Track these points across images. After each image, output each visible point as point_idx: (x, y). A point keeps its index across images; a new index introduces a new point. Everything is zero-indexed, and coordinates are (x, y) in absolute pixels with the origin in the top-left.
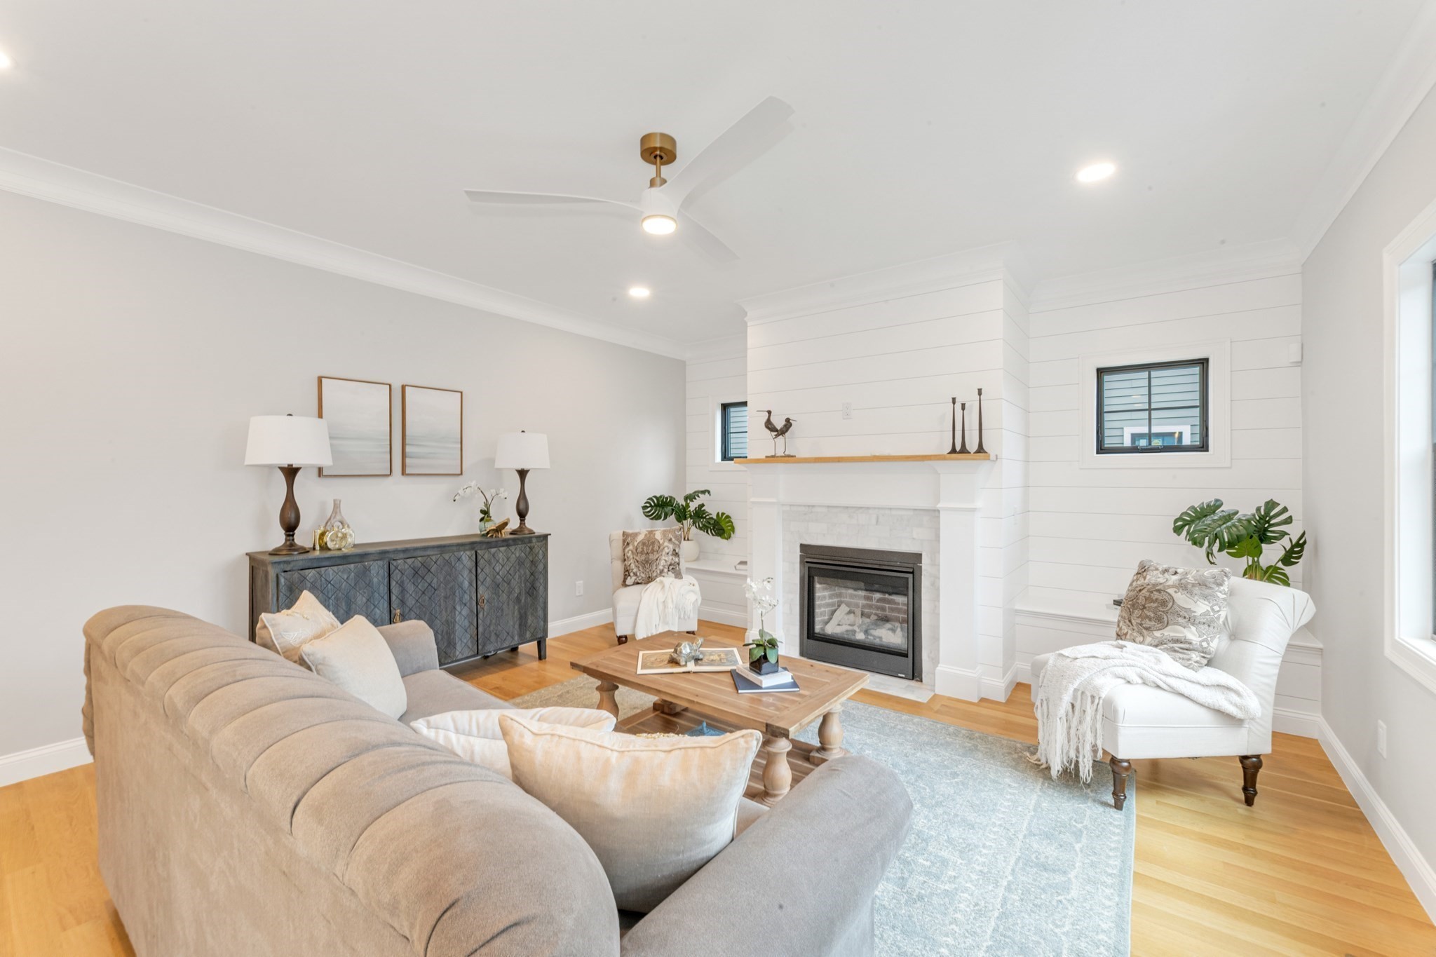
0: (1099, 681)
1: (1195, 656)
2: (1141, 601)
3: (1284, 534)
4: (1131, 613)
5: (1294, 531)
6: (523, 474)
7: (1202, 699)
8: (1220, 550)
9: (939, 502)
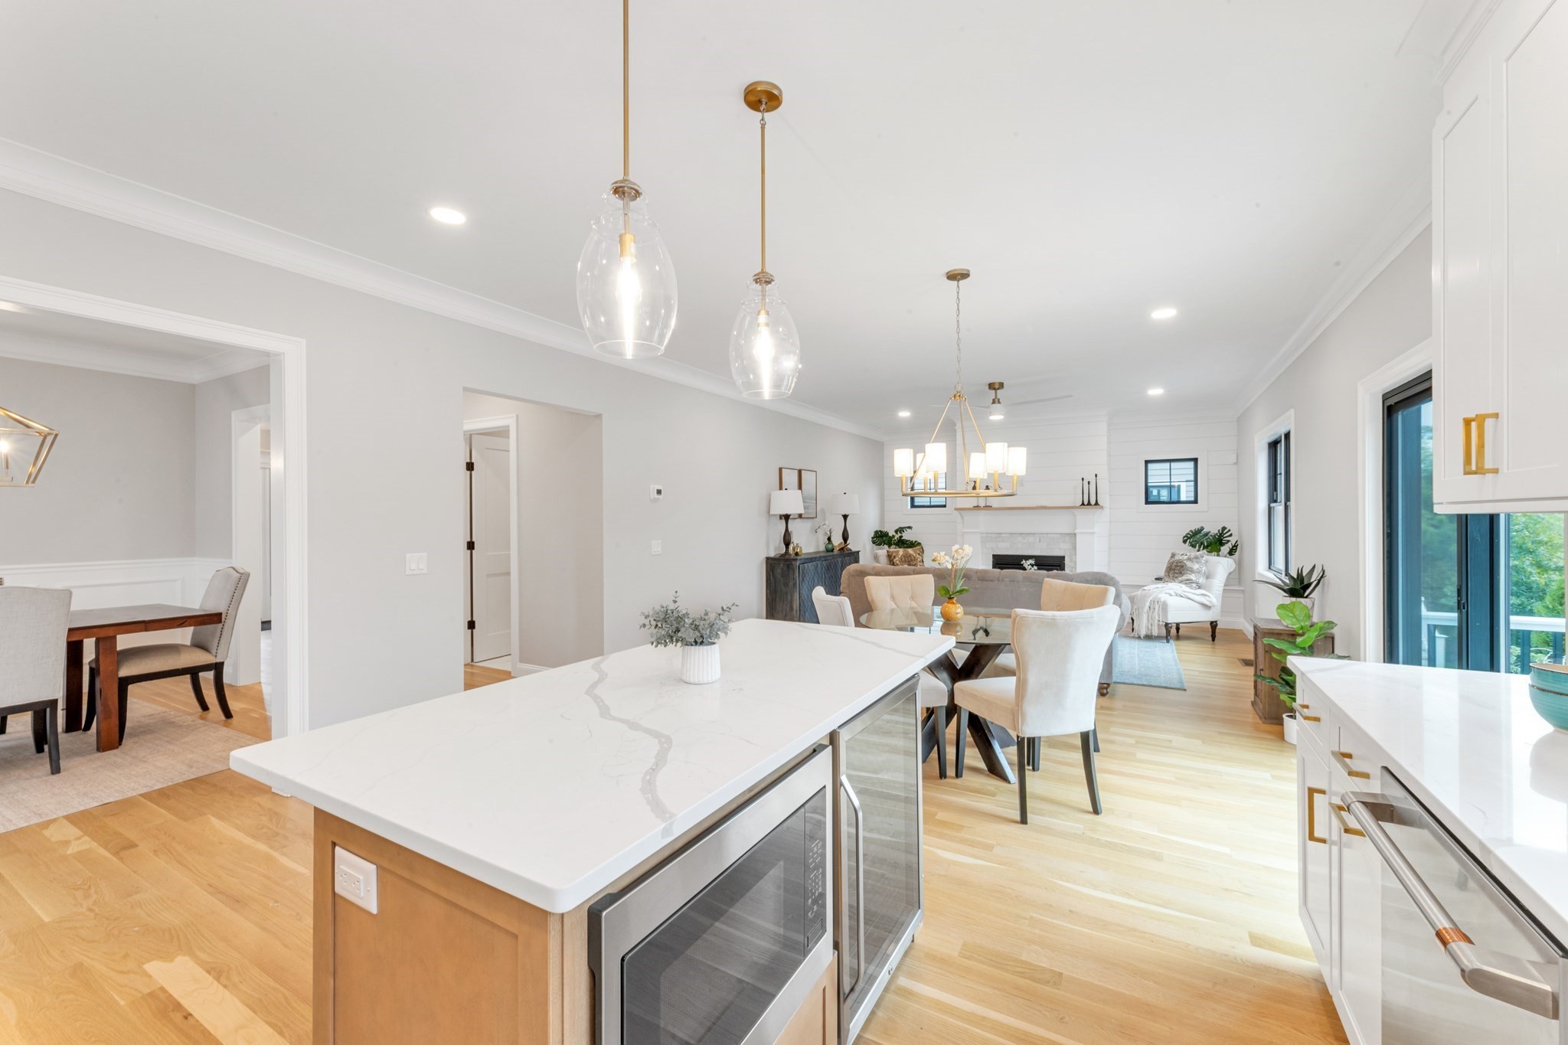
0: (1160, 595)
1: (1194, 585)
2: (1173, 567)
3: (1229, 541)
4: (1169, 573)
5: (1233, 540)
6: (845, 517)
7: (1197, 600)
8: (1203, 549)
9: (1076, 529)
